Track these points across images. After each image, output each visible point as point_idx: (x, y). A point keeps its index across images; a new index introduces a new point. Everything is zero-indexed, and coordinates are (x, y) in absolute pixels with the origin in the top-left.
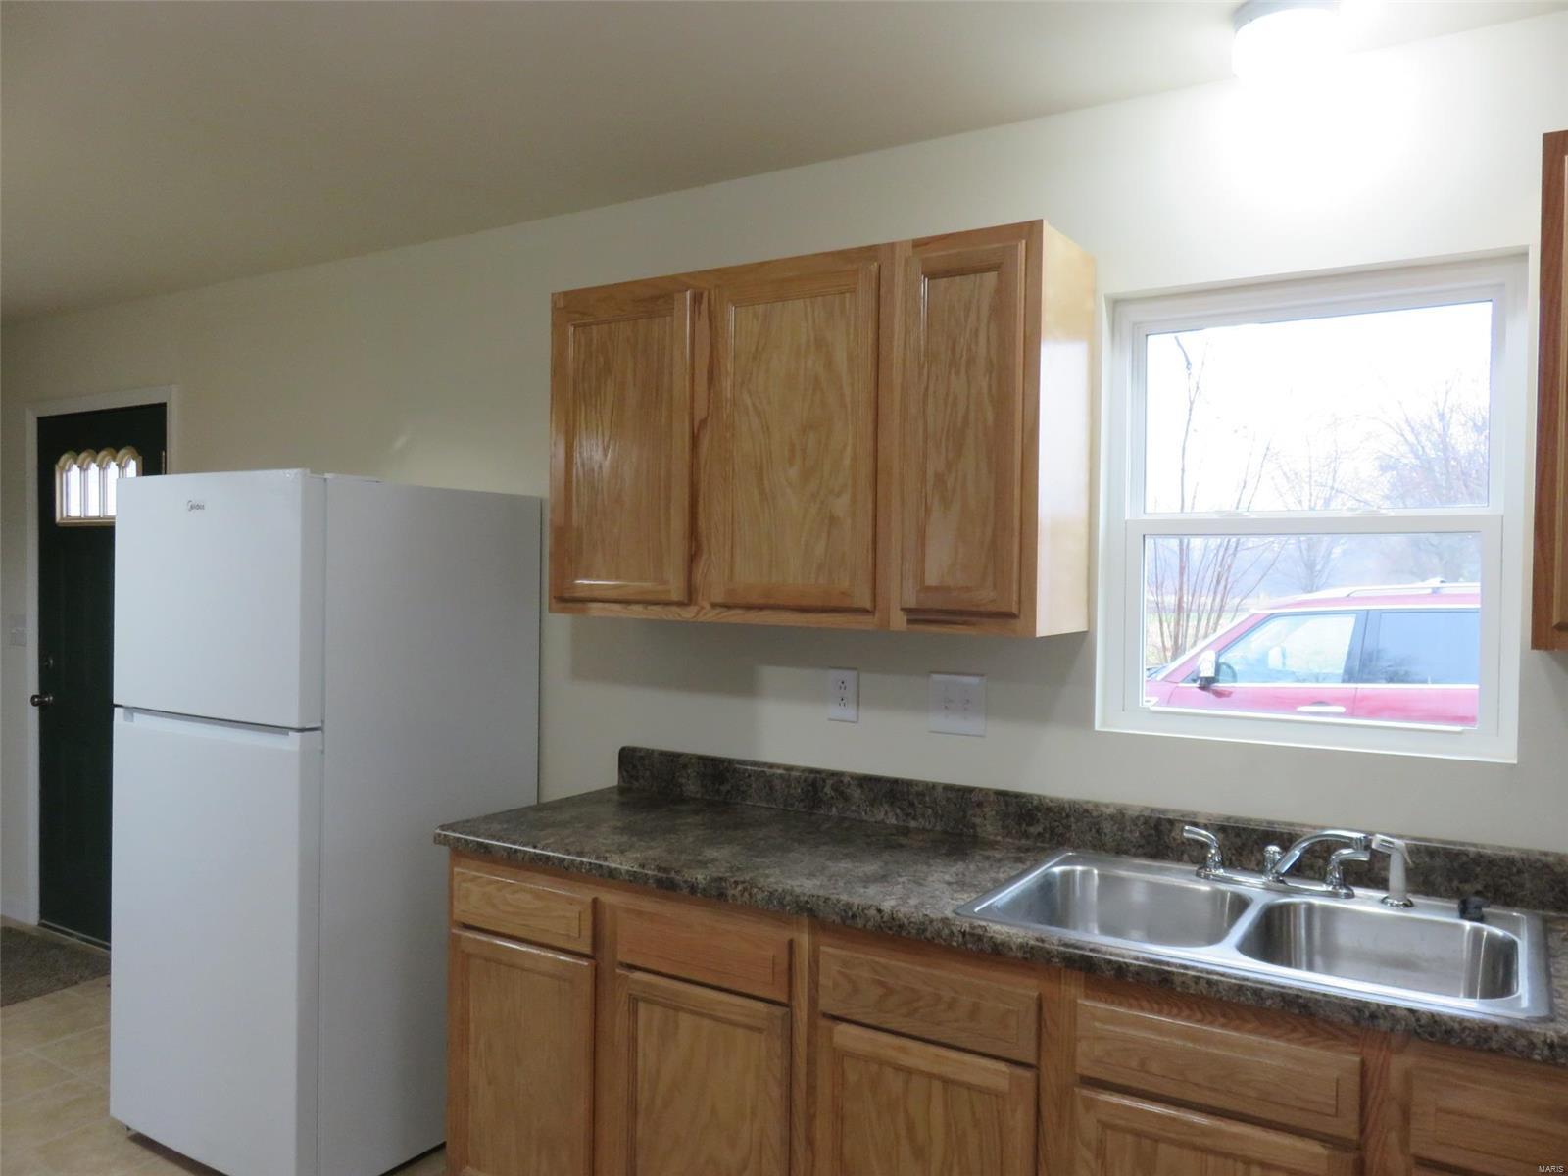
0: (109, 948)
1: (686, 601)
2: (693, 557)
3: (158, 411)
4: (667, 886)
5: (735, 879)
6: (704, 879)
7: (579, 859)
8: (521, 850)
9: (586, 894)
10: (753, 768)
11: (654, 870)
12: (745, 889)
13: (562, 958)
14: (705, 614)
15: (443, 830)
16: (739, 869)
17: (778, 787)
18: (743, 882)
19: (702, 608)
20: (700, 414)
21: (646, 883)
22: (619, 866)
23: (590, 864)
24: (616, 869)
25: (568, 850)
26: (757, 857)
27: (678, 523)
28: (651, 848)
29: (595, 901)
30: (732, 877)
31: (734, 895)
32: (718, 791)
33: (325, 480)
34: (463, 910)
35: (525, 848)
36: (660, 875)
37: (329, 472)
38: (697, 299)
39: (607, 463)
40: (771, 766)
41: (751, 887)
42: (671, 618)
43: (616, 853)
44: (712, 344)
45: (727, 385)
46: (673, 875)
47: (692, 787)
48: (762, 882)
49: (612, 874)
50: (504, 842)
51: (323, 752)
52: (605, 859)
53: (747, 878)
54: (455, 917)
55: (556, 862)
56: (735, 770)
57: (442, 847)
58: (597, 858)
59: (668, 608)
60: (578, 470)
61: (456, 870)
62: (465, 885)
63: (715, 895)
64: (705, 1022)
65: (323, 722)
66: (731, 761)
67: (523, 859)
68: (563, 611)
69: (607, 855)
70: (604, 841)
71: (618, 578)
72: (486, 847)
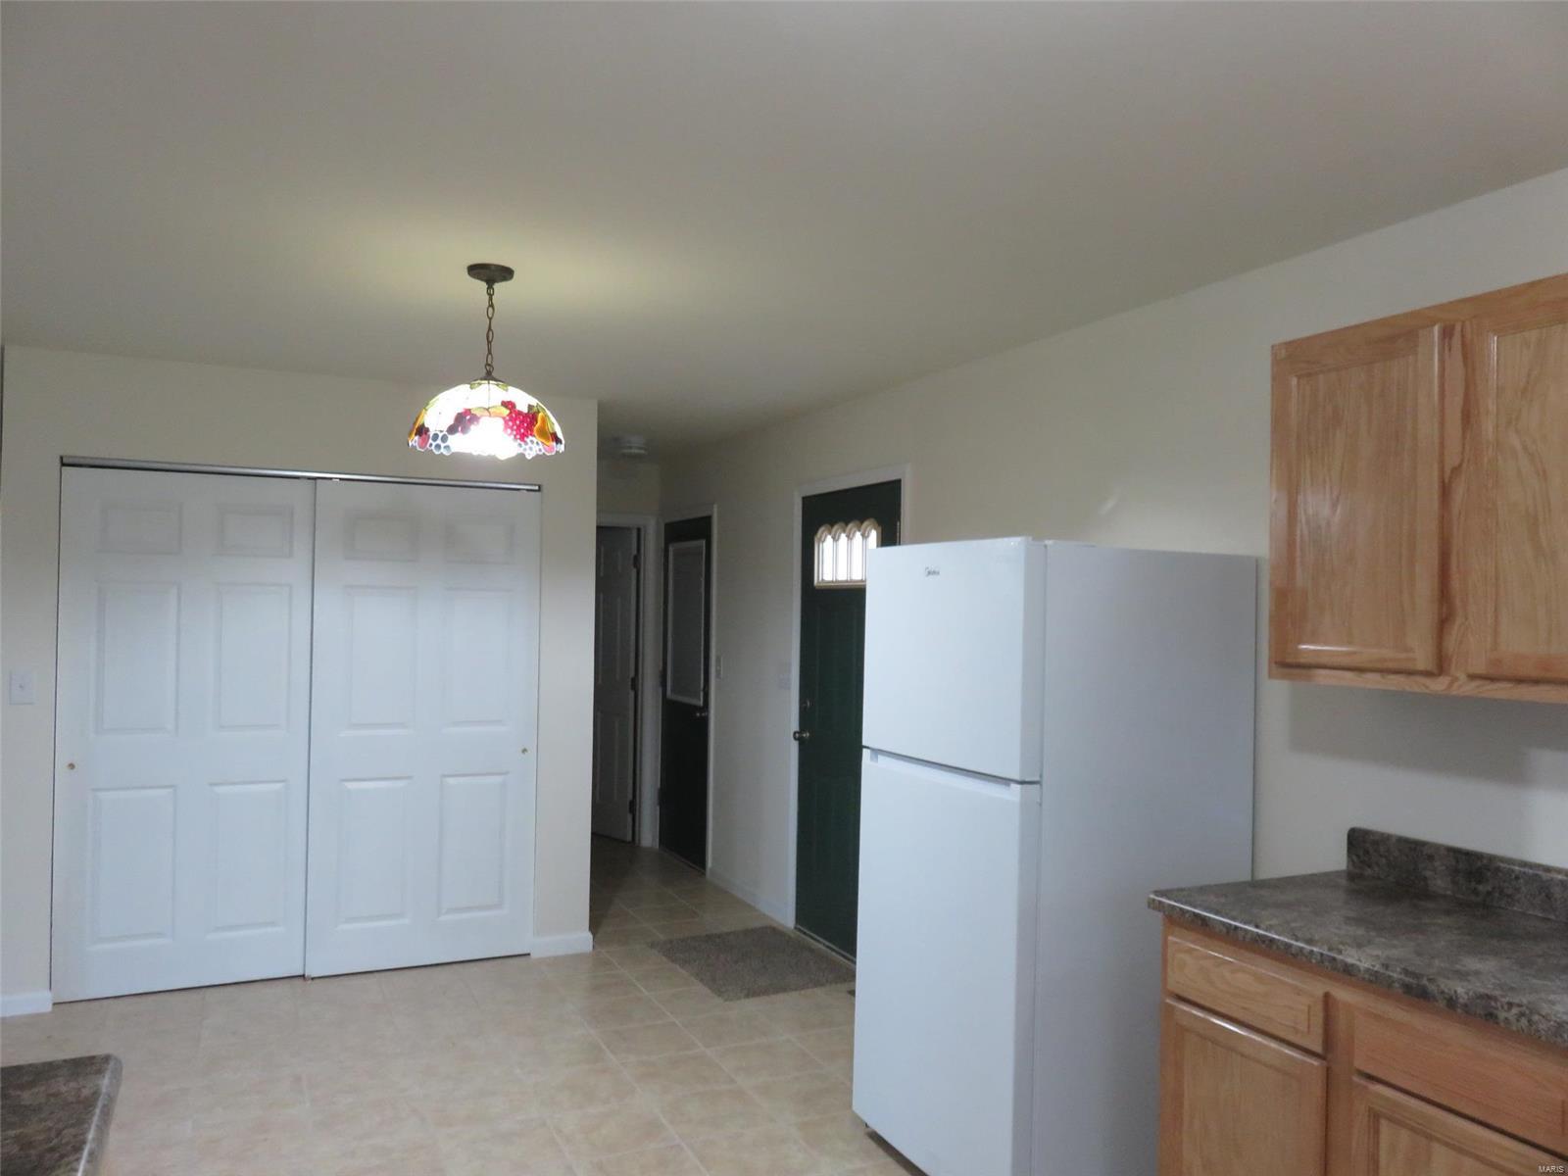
0: (855, 963)
1: (1436, 671)
2: (1443, 622)
3: (893, 488)
4: (1417, 993)
5: (1507, 999)
6: (1467, 993)
7: (1308, 947)
8: (1241, 928)
9: (1318, 987)
10: (1522, 869)
11: (1401, 973)
12: (1522, 1014)
13: (1287, 1051)
14: (1460, 686)
15: (1157, 896)
16: (1512, 989)
17: (1557, 896)
18: (1520, 1006)
19: (1456, 679)
20: (1452, 461)
21: (1390, 986)
22: (1358, 963)
23: (1322, 954)
24: (1353, 965)
25: (1296, 936)
26: (1534, 977)
27: (1425, 586)
28: (1395, 947)
29: (1327, 996)
30: (1502, 996)
31: (1506, 1019)
32: (1475, 892)
33: (1046, 546)
34: (1177, 981)
35: (1246, 927)
36: (1408, 980)
37: (1050, 539)
38: (1447, 333)
39: (1336, 519)
40: (1548, 869)
41: (1531, 1013)
42: (1416, 689)
43: (1353, 947)
44: (1467, 381)
45: (1488, 427)
46: (1425, 982)
47: (1439, 882)
48: (1545, 1009)
49: (1348, 971)
50: (1223, 917)
51: (1040, 805)
52: (1340, 952)
53: (1525, 1001)
54: (1169, 987)
55: (1282, 947)
56: (1498, 869)
57: (1156, 913)
58: (1330, 949)
59: (1413, 678)
60: (1302, 529)
61: (1170, 938)
62: (1181, 956)
63: (1482, 1014)
64: (1468, 1162)
65: (1041, 776)
66: (1492, 858)
67: (1244, 937)
68: (1283, 677)
69: (1341, 947)
70: (1336, 931)
71: (1350, 643)
72: (1204, 920)
